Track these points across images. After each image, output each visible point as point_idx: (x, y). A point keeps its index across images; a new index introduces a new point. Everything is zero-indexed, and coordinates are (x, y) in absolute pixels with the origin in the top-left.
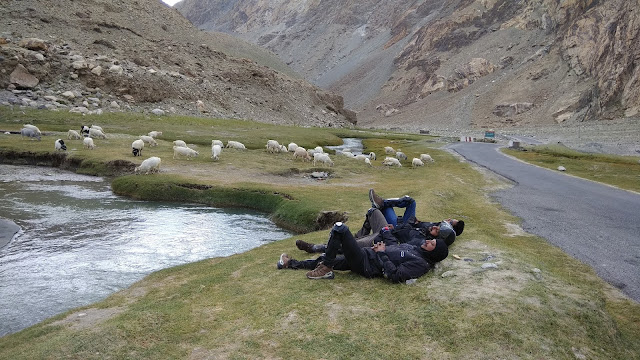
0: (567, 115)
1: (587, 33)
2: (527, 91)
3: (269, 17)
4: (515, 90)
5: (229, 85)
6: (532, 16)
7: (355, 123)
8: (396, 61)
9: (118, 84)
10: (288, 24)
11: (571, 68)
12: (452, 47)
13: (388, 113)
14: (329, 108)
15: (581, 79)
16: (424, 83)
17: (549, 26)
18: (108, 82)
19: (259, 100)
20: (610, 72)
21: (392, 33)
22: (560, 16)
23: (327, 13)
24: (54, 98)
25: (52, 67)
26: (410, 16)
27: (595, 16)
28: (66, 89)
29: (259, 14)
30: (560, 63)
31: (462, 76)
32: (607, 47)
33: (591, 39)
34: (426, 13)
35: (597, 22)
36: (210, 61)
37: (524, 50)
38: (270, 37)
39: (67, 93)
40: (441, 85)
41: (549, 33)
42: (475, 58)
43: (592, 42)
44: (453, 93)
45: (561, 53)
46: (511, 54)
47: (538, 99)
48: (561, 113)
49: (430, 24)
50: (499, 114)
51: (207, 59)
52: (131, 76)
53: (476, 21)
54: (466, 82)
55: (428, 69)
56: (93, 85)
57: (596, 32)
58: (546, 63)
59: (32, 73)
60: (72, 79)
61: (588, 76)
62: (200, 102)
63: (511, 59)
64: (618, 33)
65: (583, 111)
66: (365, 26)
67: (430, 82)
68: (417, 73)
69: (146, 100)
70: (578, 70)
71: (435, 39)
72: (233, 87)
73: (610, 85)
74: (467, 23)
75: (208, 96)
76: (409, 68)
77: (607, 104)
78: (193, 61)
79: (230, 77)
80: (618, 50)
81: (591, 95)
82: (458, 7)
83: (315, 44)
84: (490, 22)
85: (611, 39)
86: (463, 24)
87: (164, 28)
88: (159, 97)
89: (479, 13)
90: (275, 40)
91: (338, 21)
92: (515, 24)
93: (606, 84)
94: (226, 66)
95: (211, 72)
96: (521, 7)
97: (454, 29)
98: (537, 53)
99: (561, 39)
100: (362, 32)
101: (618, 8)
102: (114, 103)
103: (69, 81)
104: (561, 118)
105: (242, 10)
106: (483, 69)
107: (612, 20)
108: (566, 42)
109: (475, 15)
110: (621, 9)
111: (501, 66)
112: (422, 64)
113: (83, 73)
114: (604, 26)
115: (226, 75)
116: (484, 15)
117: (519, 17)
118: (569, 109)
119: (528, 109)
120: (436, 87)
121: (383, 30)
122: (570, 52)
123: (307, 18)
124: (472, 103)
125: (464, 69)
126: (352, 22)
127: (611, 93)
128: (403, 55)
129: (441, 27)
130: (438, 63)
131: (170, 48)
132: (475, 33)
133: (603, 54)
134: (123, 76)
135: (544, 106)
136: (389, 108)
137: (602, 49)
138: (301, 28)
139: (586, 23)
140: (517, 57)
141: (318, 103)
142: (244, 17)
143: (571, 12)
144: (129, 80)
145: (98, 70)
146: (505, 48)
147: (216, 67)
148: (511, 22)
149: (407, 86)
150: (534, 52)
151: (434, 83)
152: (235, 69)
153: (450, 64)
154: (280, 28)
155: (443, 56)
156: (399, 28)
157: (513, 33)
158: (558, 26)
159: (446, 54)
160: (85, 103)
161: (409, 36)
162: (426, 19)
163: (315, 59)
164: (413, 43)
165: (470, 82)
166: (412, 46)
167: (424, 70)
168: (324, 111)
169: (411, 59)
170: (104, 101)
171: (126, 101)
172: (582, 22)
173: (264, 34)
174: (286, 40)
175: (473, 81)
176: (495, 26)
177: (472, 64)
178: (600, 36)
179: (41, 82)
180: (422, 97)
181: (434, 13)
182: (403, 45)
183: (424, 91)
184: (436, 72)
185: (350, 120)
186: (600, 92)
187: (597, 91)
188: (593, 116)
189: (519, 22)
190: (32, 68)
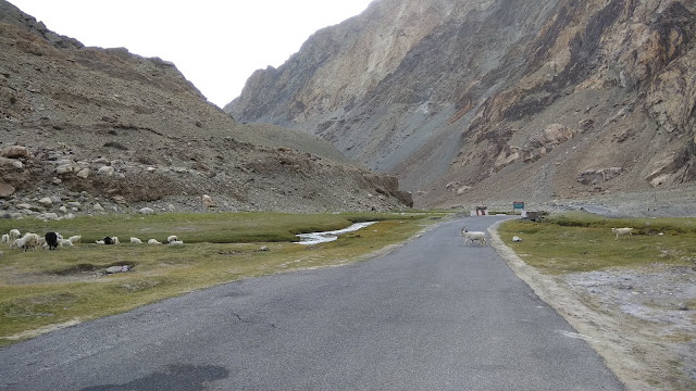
0: (663, 178)
1: (672, 86)
2: (614, 154)
3: (326, 103)
4: (600, 155)
5: (252, 175)
6: (608, 75)
7: (411, 205)
8: (464, 135)
9: (107, 186)
10: (347, 109)
11: (660, 126)
12: (523, 115)
13: (460, 191)
14: (378, 191)
15: (673, 136)
16: (496, 155)
17: (629, 83)
18: (96, 184)
19: (286, 189)
21: (457, 107)
22: (640, 71)
23: (386, 94)
24: (28, 206)
25: (33, 174)
26: (474, 88)
27: (678, 67)
28: (44, 195)
29: (316, 102)
30: (646, 122)
31: (539, 145)
33: (678, 92)
34: (492, 83)
35: (682, 73)
36: (234, 153)
37: (605, 111)
38: (330, 123)
39: (43, 200)
40: (516, 156)
41: (629, 91)
42: (550, 126)
43: (680, 95)
44: (531, 164)
45: (646, 111)
46: (591, 116)
47: (626, 163)
48: (655, 176)
49: (497, 94)
50: (584, 182)
51: (231, 151)
52: (123, 175)
53: (547, 86)
54: (543, 150)
55: (500, 141)
56: (79, 188)
57: (683, 84)
58: (631, 123)
59: (8, 181)
60: (55, 184)
61: (680, 133)
62: (206, 196)
63: (591, 122)
65: (681, 171)
66: (427, 103)
67: (503, 154)
68: (488, 147)
69: (141, 200)
70: (669, 128)
71: (504, 108)
72: (257, 178)
74: (538, 88)
75: (221, 189)
76: (478, 141)
78: (213, 155)
79: (254, 168)
81: (687, 153)
82: (525, 73)
83: (376, 126)
84: (563, 86)
86: (533, 91)
87: (198, 125)
88: (157, 195)
89: (549, 77)
90: (334, 126)
91: (398, 100)
92: (592, 85)
94: (251, 157)
96: (594, 67)
97: (523, 97)
98: (620, 113)
99: (644, 96)
100: (424, 109)
102: (98, 206)
103: (50, 187)
104: (656, 181)
105: (299, 99)
106: (560, 135)
108: (650, 99)
109: (545, 80)
111: (580, 131)
112: (492, 136)
113: (67, 177)
114: (691, 78)
115: (250, 166)
116: (555, 79)
117: (594, 77)
118: (664, 171)
119: (617, 174)
120: (510, 159)
121: (447, 105)
122: (657, 108)
123: (366, 100)
124: (552, 172)
125: (540, 137)
126: (414, 99)
128: (470, 129)
129: (508, 96)
130: (510, 133)
132: (547, 98)
133: (694, 107)
134: (113, 177)
135: (635, 170)
136: (460, 186)
137: (692, 102)
138: (361, 111)
139: (670, 76)
140: (597, 120)
141: (365, 187)
142: (301, 106)
143: (652, 66)
144: (120, 179)
145: (84, 173)
146: (583, 111)
147: (240, 158)
148: (585, 84)
149: (478, 160)
150: (616, 112)
151: (508, 155)
152: (261, 158)
153: (524, 134)
154: (339, 113)
155: (514, 125)
156: (465, 101)
157: (590, 94)
158: (639, 82)
159: (518, 122)
160: (63, 208)
161: (477, 108)
162: (492, 89)
163: (376, 142)
164: (480, 115)
165: (548, 150)
166: (479, 119)
167: (495, 142)
168: (370, 195)
169: (480, 132)
170: (88, 204)
171: (115, 202)
172: (665, 76)
173: (322, 122)
174: (346, 125)
175: (551, 149)
176: (568, 89)
177: (548, 131)
178: (688, 88)
179: (17, 190)
180: (497, 170)
181: (501, 82)
182: (470, 118)
183: (498, 164)
184: (509, 143)
185: (405, 202)
188: (693, 176)
189: (595, 82)
190: (9, 177)
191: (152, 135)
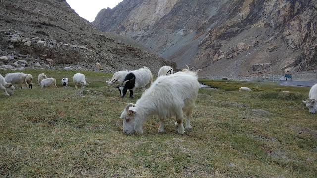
0: (289, 69)
1: (295, 28)
2: (267, 57)
3: (135, 27)
4: (261, 57)
5: (116, 55)
6: (266, 21)
8: (199, 46)
9: (42, 52)
10: (145, 30)
11: (289, 45)
12: (227, 38)
13: (197, 71)
15: (295, 50)
16: (214, 56)
17: (276, 25)
18: (36, 51)
19: (133, 64)
20: (310, 46)
21: (196, 32)
22: (281, 20)
23: (164, 24)
26: (205, 24)
27: (300, 20)
28: (3, 55)
29: (131, 26)
30: (283, 43)
31: (233, 51)
32: (307, 34)
33: (298, 30)
34: (213, 22)
35: (300, 22)
36: (105, 43)
37: (264, 38)
38: (137, 37)
39: (3, 58)
40: (223, 56)
41: (276, 29)
42: (239, 43)
43: (298, 32)
44: (230, 60)
45: (283, 38)
46: (257, 40)
47: (273, 61)
48: (286, 68)
49: (215, 27)
50: (254, 70)
51: (104, 42)
52: (51, 47)
53: (238, 25)
54: (236, 54)
55: (216, 49)
56: (25, 52)
57: (300, 27)
58: (276, 43)
60: (9, 49)
61: (298, 49)
63: (258, 42)
64: (312, 26)
65: (298, 66)
66: (183, 29)
67: (217, 55)
68: (210, 51)
69: (62, 63)
70: (293, 46)
71: (218, 34)
72: (118, 57)
73: (310, 53)
74: (234, 25)
75: (103, 60)
76: (206, 48)
77: (310, 63)
78: (95, 43)
79: (117, 51)
80: (313, 35)
81: (301, 58)
82: (229, 18)
83: (158, 39)
84: (245, 25)
85: (308, 30)
86: (232, 27)
87: (81, 29)
88: (71, 61)
89: (239, 20)
90: (139, 38)
91: (170, 27)
92: (258, 25)
93: (308, 52)
94: (114, 46)
95: (105, 49)
96: (260, 17)
97: (227, 29)
98: (271, 39)
99: (282, 31)
100: (181, 32)
101: (310, 15)
102: (38, 64)
103: (7, 50)
104: (286, 70)
105: (122, 25)
106: (243, 48)
107: (308, 21)
108: (285, 33)
109: (238, 22)
110: (312, 15)
111: (253, 46)
112: (212, 47)
113: (17, 45)
114: (304, 24)
115: (114, 50)
116: (242, 22)
117: (260, 22)
118: (290, 66)
119: (269, 66)
120: (220, 58)
121: (192, 31)
122: (288, 37)
123: (154, 27)
124: (239, 64)
125: (234, 48)
126: (177, 28)
127: (311, 57)
128: (202, 43)
129: (221, 28)
130: (220, 46)
131: (82, 36)
132: (238, 30)
133: (305, 38)
134: (46, 47)
135: (277, 64)
136: (197, 69)
137: (304, 35)
138: (151, 32)
139: (295, 23)
140: (260, 41)
142: (123, 28)
143: (286, 18)
144: (50, 49)
145: (28, 43)
146: (254, 37)
147: (108, 46)
148: (256, 24)
149: (205, 58)
150: (269, 38)
151: (219, 55)
152: (119, 47)
153: (227, 46)
154: (141, 32)
155: (222, 42)
156: (200, 30)
157: (258, 29)
158: (280, 25)
159: (224, 41)
160: (16, 64)
161: (206, 33)
162: (213, 25)
163: (159, 46)
164: (207, 36)
165: (238, 54)
166: (207, 38)
167: (214, 49)
169: (207, 45)
170: (31, 62)
171: (47, 63)
172: (292, 23)
173: (133, 36)
174: (144, 38)
175: (239, 54)
176: (248, 27)
177: (238, 45)
178: (302, 29)
180: (214, 62)
181: (217, 22)
182: (202, 38)
183: (214, 60)
184: (220, 50)
186: (305, 57)
187: (304, 56)
188: (303, 69)
189: (260, 24)
191: (61, 30)
